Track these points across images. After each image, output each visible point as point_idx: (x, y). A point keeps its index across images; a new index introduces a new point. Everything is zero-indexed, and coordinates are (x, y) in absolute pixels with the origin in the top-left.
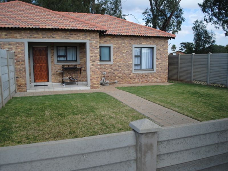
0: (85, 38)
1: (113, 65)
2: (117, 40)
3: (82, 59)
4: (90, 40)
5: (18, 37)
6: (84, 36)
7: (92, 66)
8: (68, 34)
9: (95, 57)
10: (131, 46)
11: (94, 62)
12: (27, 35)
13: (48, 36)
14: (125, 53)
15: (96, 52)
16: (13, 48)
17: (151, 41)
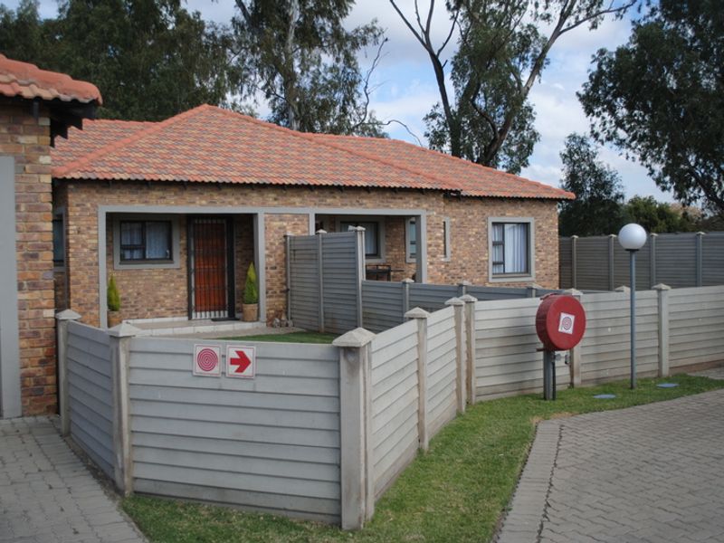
0: (418, 206)
1: (450, 264)
2: (458, 208)
3: (391, 251)
4: (427, 210)
5: (297, 204)
6: (416, 202)
7: (431, 267)
8: (387, 198)
9: (436, 246)
10: (484, 221)
11: (434, 256)
12: (314, 199)
13: (351, 202)
14: (474, 236)
15: (439, 235)
16: (288, 228)
17: (523, 209)
